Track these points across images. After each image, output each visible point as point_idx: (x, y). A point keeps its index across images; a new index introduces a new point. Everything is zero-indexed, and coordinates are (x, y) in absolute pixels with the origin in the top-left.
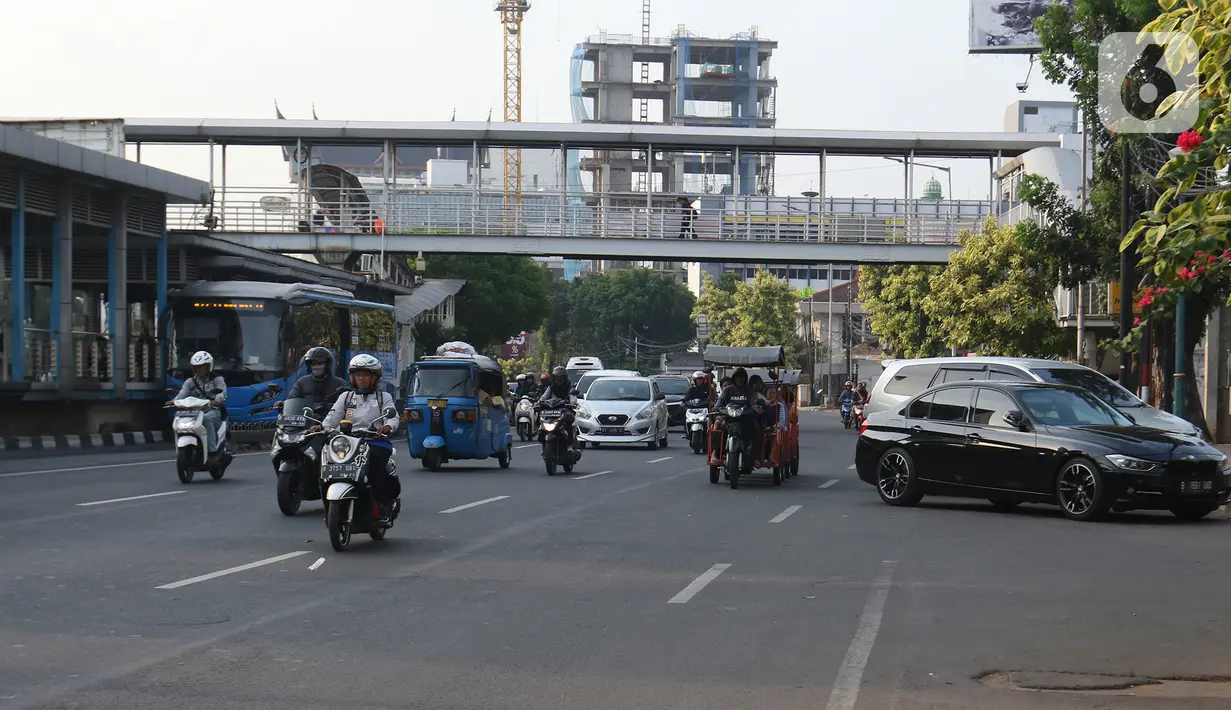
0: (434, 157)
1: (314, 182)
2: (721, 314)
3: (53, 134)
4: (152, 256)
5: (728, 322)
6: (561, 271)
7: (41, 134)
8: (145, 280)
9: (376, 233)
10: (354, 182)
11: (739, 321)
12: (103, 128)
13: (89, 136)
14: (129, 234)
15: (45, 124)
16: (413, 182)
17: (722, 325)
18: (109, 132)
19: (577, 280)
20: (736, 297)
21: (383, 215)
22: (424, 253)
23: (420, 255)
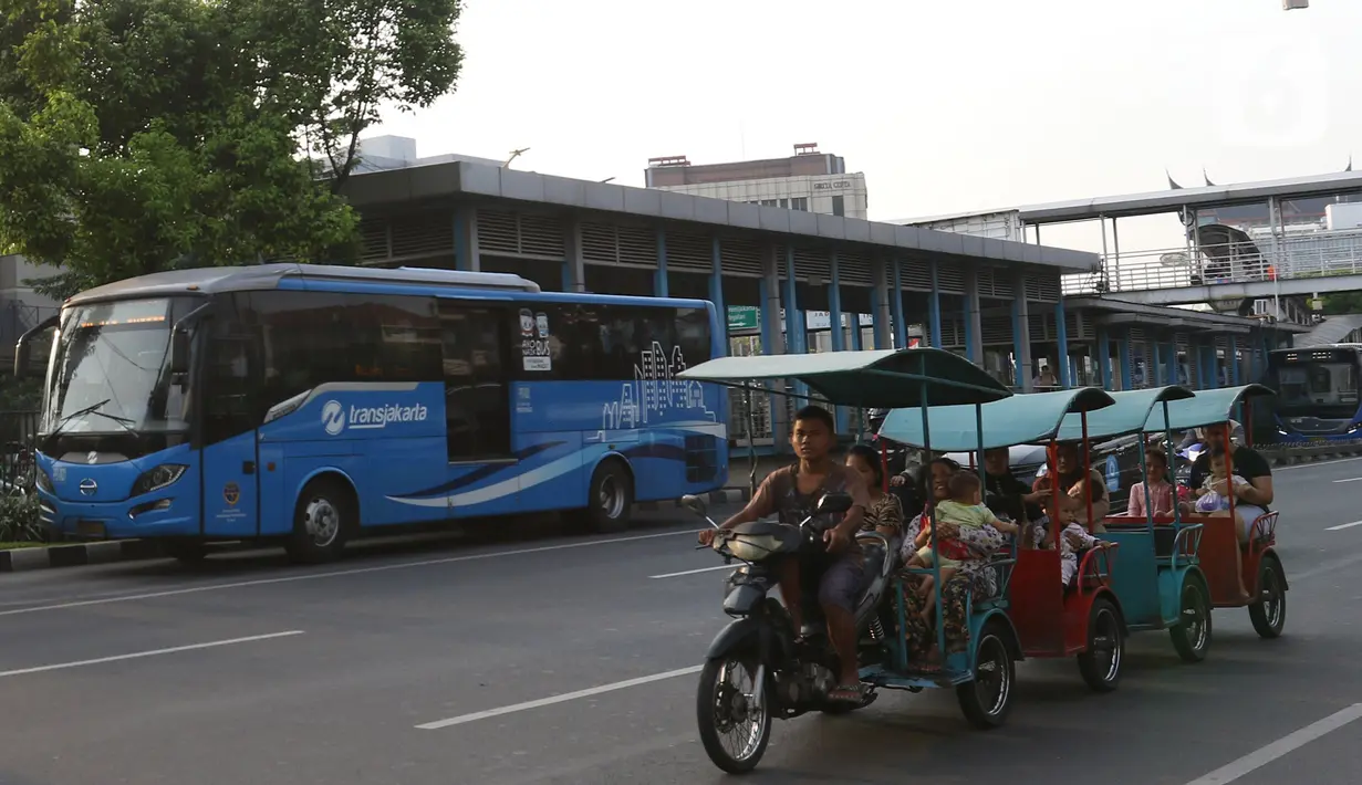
0: (1332, 202)
1: (1202, 241)
3: (959, 229)
4: (1052, 321)
8: (1046, 340)
9: (1268, 280)
10: (1242, 236)
12: (1001, 219)
13: (990, 226)
14: (1030, 304)
15: (952, 221)
16: (1312, 227)
18: (1006, 221)
21: (1273, 262)
22: (1319, 294)
23: (1315, 296)
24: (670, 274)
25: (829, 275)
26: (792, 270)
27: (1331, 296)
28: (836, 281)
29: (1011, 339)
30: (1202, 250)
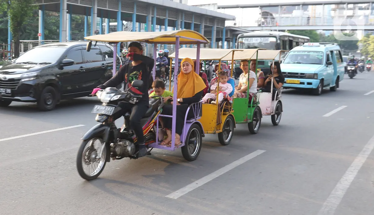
0: (295, 9)
1: (263, 15)
2: (365, 43)
3: (203, 7)
4: (222, 32)
5: (367, 45)
6: (324, 34)
7: (200, 7)
8: (220, 37)
9: (276, 26)
10: (271, 15)
11: (370, 45)
12: (213, 5)
13: (210, 7)
14: (217, 27)
15: (201, 5)
16: (290, 15)
17: (365, 46)
18: (214, 6)
19: (329, 36)
20: (370, 39)
21: (278, 22)
22: (288, 30)
23: (286, 31)
24: (122, 13)
25: (165, 16)
26: (155, 13)
27: (291, 31)
28: (167, 18)
29: (211, 36)
30: (262, 18)
